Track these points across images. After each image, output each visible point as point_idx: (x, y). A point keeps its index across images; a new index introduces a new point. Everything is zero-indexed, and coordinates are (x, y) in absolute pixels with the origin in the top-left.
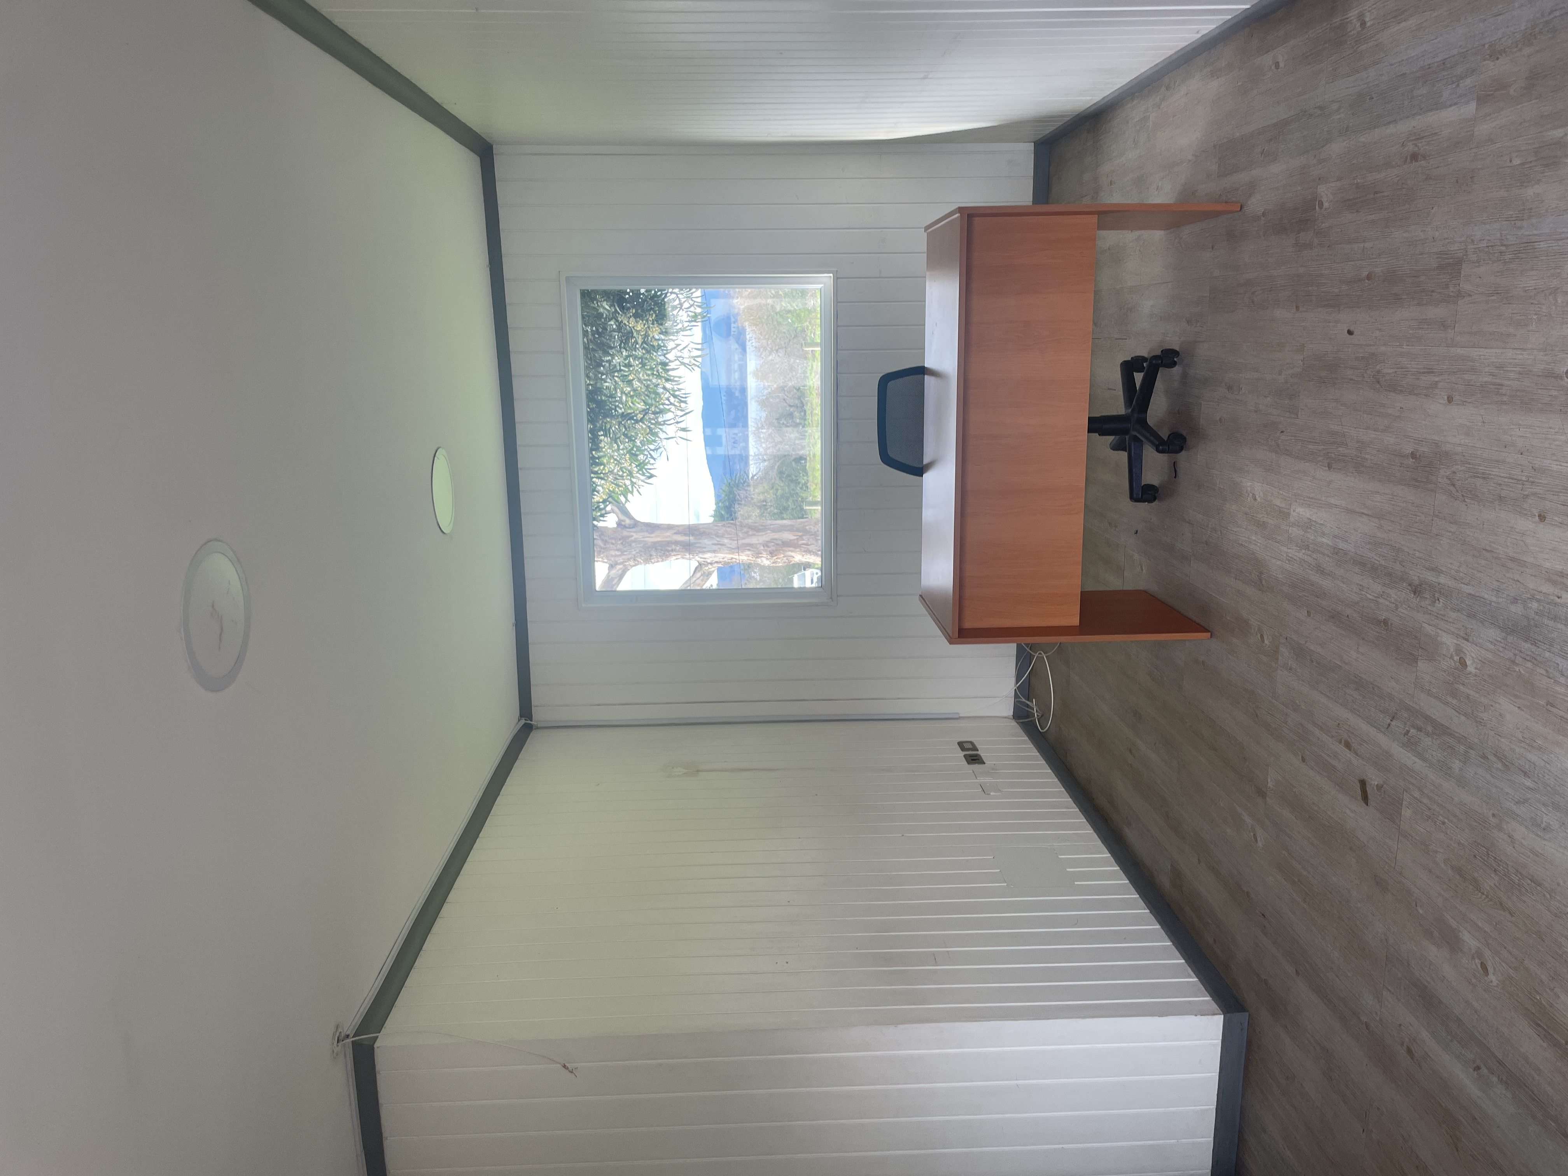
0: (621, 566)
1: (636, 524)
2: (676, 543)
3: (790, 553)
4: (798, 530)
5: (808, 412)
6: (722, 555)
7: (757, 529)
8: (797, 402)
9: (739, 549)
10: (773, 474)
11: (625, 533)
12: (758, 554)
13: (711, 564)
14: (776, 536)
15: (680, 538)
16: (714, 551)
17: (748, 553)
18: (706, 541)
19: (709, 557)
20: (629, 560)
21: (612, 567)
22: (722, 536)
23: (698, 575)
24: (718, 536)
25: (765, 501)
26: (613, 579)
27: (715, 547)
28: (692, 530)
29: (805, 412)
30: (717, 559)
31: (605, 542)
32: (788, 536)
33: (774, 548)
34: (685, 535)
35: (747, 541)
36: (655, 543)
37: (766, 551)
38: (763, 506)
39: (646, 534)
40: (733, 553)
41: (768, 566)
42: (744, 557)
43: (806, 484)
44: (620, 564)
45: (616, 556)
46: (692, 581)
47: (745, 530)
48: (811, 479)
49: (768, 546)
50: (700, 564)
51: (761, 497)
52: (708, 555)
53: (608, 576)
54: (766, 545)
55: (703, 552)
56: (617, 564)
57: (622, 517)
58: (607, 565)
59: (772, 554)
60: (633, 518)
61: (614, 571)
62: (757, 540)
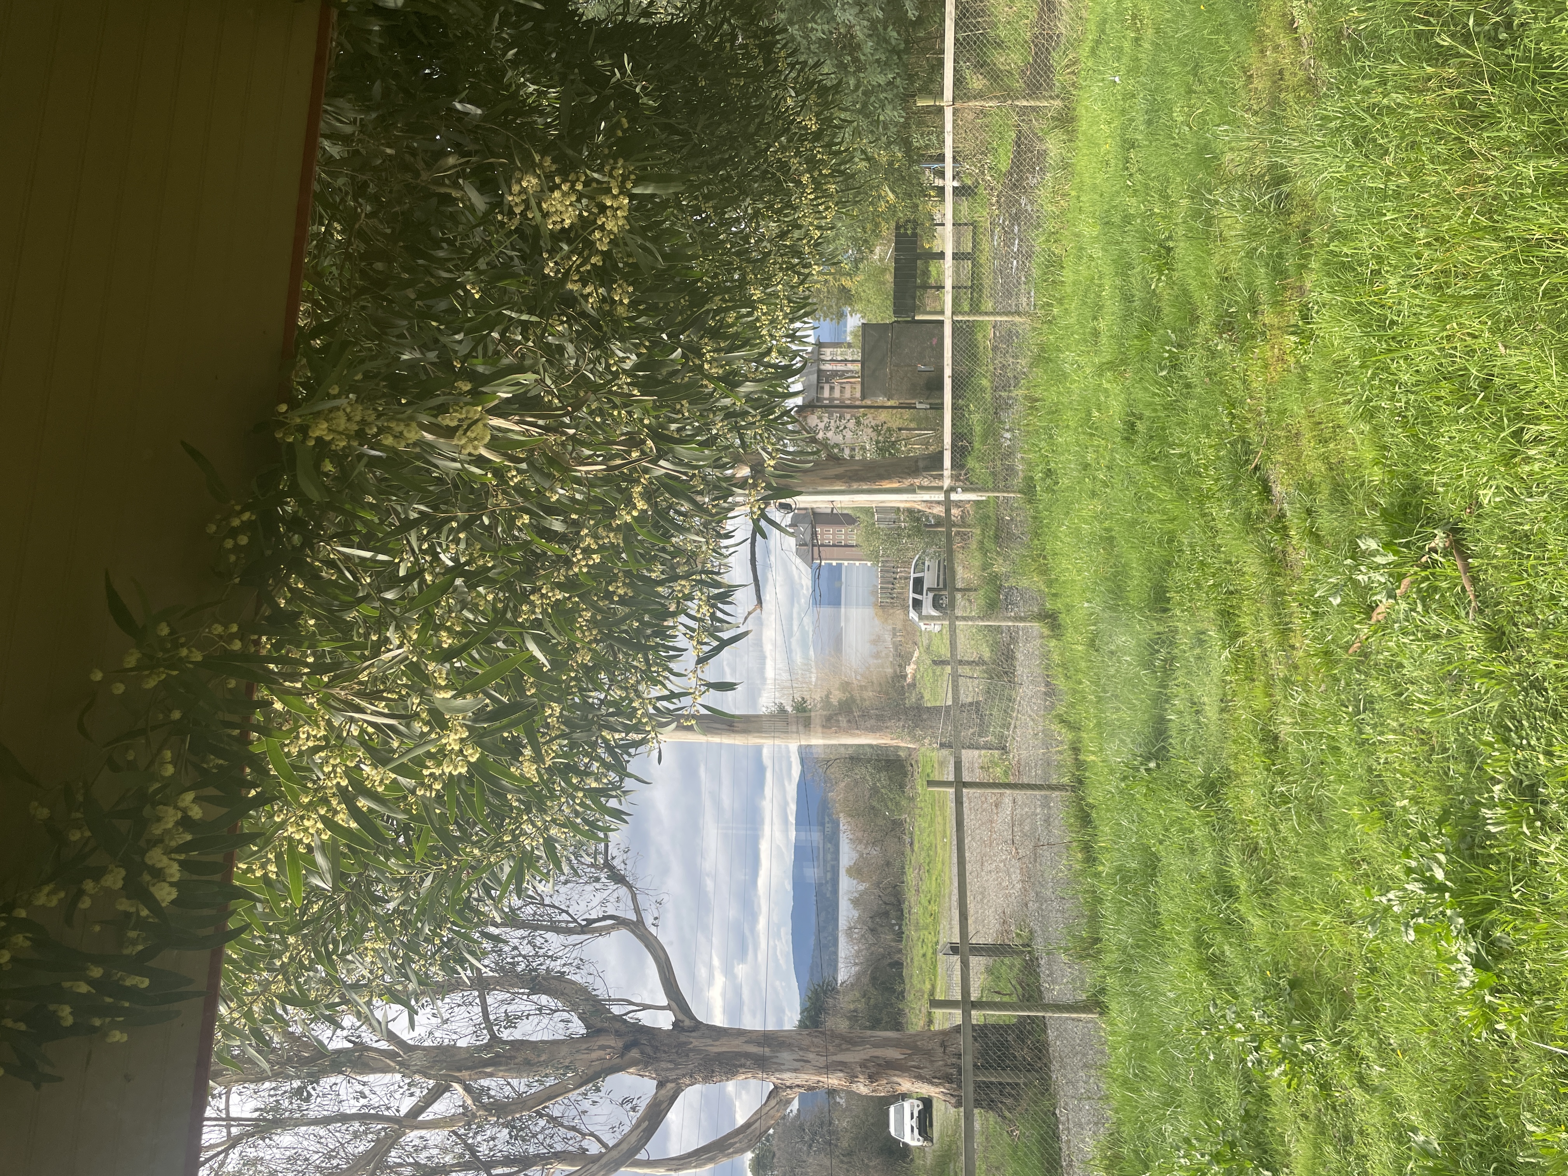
0: (673, 1085)
1: (698, 1025)
2: (747, 1055)
3: (896, 1079)
4: (907, 1046)
5: (906, 911)
6: (807, 1077)
7: (850, 1042)
8: (893, 899)
9: (828, 1068)
10: (865, 980)
11: (683, 1038)
12: (853, 1078)
13: (791, 1087)
14: (879, 1052)
15: (753, 1049)
16: (795, 1070)
17: (841, 1075)
18: (786, 1056)
19: (789, 1078)
20: (684, 1076)
21: (661, 1085)
22: (807, 1050)
23: (773, 1102)
24: (801, 1049)
25: (855, 1011)
26: (661, 1103)
27: (798, 1065)
28: (769, 1039)
29: (902, 911)
30: (798, 1082)
31: (656, 1049)
32: (893, 1054)
33: (873, 1070)
34: (759, 1044)
35: (839, 1058)
36: (719, 1054)
37: (863, 1073)
38: (853, 1017)
39: (709, 1041)
40: (820, 1074)
41: (866, 1096)
42: (834, 1081)
43: (903, 992)
44: (672, 1081)
45: (667, 1070)
46: (764, 1111)
47: (837, 1041)
48: (908, 987)
49: (866, 1067)
50: (776, 1087)
51: (852, 1007)
52: (786, 1076)
53: (655, 1097)
54: (863, 1065)
55: (781, 1071)
56: (668, 1081)
57: (681, 1017)
58: (655, 1082)
59: (872, 1078)
60: (694, 1018)
61: (663, 1092)
62: (853, 1057)
